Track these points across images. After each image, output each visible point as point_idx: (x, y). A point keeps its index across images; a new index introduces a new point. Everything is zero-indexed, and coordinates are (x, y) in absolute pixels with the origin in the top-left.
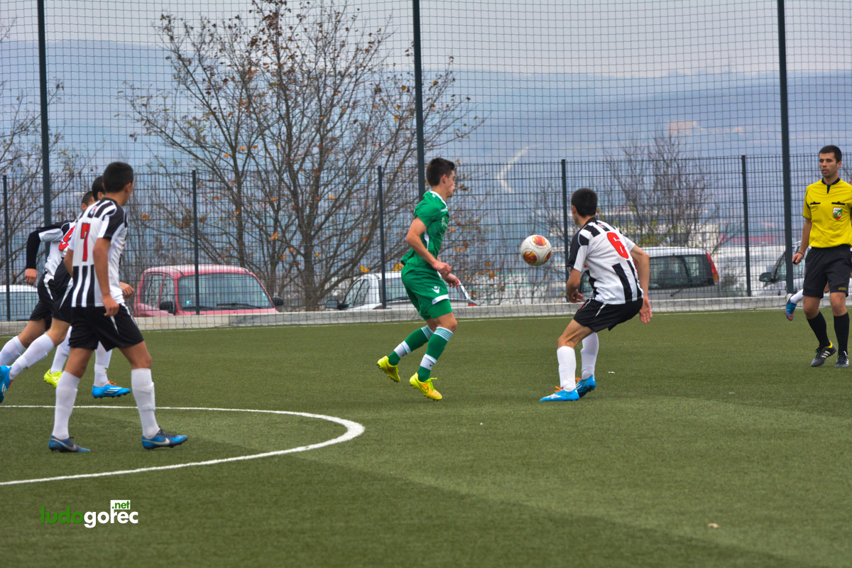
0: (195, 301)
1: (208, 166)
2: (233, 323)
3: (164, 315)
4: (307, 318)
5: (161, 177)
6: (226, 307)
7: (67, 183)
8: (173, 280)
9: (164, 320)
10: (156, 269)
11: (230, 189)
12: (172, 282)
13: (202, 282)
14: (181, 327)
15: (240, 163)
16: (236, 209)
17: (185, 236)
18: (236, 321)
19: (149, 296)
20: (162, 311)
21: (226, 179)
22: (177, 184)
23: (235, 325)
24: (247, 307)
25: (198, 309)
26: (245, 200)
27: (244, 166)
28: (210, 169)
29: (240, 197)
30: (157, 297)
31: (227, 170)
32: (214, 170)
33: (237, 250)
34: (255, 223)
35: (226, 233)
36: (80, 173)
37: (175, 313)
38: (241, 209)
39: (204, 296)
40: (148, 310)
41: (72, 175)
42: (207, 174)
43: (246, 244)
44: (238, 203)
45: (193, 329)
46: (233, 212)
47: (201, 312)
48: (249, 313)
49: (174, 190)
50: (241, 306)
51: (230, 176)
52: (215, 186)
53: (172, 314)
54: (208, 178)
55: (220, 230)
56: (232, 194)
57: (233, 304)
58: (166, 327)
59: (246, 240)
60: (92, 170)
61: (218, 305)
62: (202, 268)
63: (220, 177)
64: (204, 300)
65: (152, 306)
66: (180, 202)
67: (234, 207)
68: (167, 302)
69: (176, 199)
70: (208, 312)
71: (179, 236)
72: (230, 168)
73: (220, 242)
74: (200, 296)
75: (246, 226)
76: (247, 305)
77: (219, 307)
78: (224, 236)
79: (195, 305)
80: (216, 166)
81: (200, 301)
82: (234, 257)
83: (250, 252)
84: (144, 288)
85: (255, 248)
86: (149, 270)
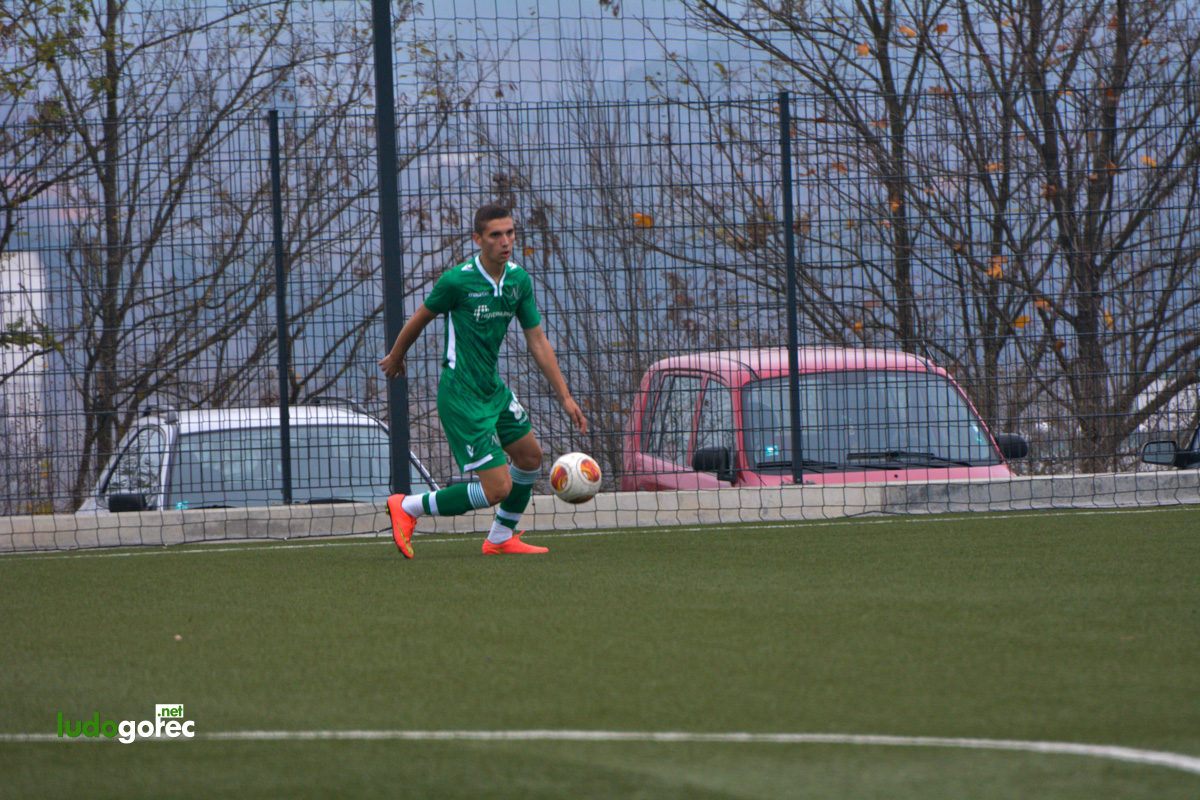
0: (789, 445)
1: (814, 81)
2: (893, 505)
3: (709, 485)
4: (1095, 490)
5: (684, 110)
6: (875, 461)
7: (432, 131)
8: (730, 390)
9: (708, 498)
10: (684, 360)
11: (873, 141)
12: (726, 394)
13: (810, 398)
14: (753, 517)
15: (900, 72)
16: (891, 197)
17: (751, 272)
18: (902, 499)
19: (664, 431)
20: (702, 475)
21: (862, 115)
22: (731, 133)
23: (898, 510)
24: (930, 461)
25: (797, 467)
26: (914, 172)
27: (911, 78)
28: (818, 90)
29: (900, 165)
30: (687, 436)
31: (865, 91)
32: (828, 90)
33: (892, 309)
34: (939, 233)
35: (862, 263)
36: (467, 103)
37: (735, 479)
38: (902, 197)
39: (813, 433)
40: (664, 472)
41: (444, 108)
42: (810, 103)
43: (918, 291)
44: (896, 181)
45: (785, 522)
46: (881, 205)
47: (806, 477)
48: (938, 478)
49: (721, 146)
50: (914, 460)
51: (871, 108)
52: (832, 135)
53: (728, 483)
54: (811, 114)
55: (847, 255)
56: (878, 157)
57: (895, 455)
58: (712, 518)
59: (918, 282)
60: (499, 94)
61: (851, 456)
62: (809, 358)
63: (845, 111)
64: (814, 445)
65: (674, 459)
66: (738, 180)
67: (884, 191)
68: (713, 451)
69: (727, 170)
70: (828, 476)
71: (735, 272)
72: (870, 85)
73: (847, 287)
74: (804, 433)
75: (917, 241)
76: (930, 456)
77: (855, 461)
78: (857, 270)
79: (789, 457)
80: (836, 80)
81: (805, 445)
82: (885, 326)
83: (929, 312)
84: (649, 413)
85: (940, 303)
86: (664, 363)
